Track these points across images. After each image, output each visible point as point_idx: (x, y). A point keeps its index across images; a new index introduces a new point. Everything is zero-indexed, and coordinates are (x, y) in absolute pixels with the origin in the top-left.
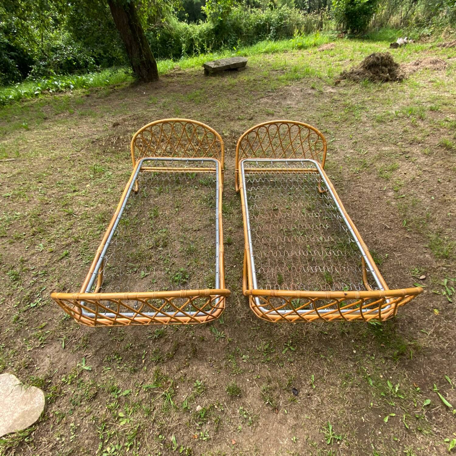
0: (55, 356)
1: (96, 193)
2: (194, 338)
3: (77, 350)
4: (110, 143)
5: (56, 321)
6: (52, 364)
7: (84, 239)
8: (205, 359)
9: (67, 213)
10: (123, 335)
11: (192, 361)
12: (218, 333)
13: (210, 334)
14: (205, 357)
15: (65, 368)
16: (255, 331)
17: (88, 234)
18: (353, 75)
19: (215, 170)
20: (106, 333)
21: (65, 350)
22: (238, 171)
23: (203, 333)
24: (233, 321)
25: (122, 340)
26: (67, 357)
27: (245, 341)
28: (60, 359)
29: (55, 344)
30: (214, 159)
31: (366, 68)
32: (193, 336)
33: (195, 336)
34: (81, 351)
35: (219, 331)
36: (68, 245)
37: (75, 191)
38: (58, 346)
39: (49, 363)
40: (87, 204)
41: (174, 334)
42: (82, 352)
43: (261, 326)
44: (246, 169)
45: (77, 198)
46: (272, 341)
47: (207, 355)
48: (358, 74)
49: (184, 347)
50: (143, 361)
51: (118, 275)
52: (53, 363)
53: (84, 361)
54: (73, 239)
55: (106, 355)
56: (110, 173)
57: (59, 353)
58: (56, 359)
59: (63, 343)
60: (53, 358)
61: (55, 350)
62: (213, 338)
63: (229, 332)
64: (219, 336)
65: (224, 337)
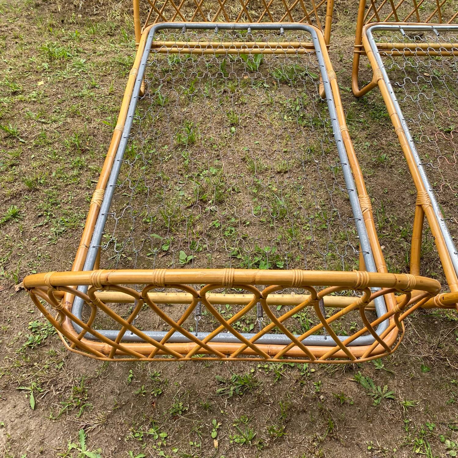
0: (16, 425)
1: (59, 96)
2: (321, 397)
3: (64, 413)
4: (72, 7)
5: (9, 350)
6: (11, 441)
7: (47, 185)
8: (358, 445)
9: (6, 134)
10: (161, 383)
11: (327, 446)
12: (374, 388)
13: (356, 390)
14: (357, 440)
15: (42, 452)
17: (54, 174)
19: (313, 48)
20: (123, 378)
21: (36, 413)
23: (340, 387)
24: (405, 363)
25: (160, 396)
26: (44, 428)
27: (442, 409)
28: (28, 433)
29: (13, 399)
30: (306, 25)
32: (318, 393)
33: (324, 393)
34: (73, 416)
35: (376, 383)
36: (16, 196)
37: (15, 93)
38: (21, 405)
39: (4, 440)
40: (44, 118)
41: (274, 385)
42: (74, 417)
44: (381, 44)
45: (22, 105)
47: (359, 436)
49: (303, 416)
50: (216, 443)
51: (130, 258)
52: (14, 441)
53: (83, 439)
54: (24, 186)
55: (130, 425)
56: (83, 61)
57: (22, 420)
58: (19, 432)
59: (32, 396)
60: (12, 428)
61: (13, 413)
62: (367, 399)
63: (400, 387)
64: (380, 396)
65: (392, 397)
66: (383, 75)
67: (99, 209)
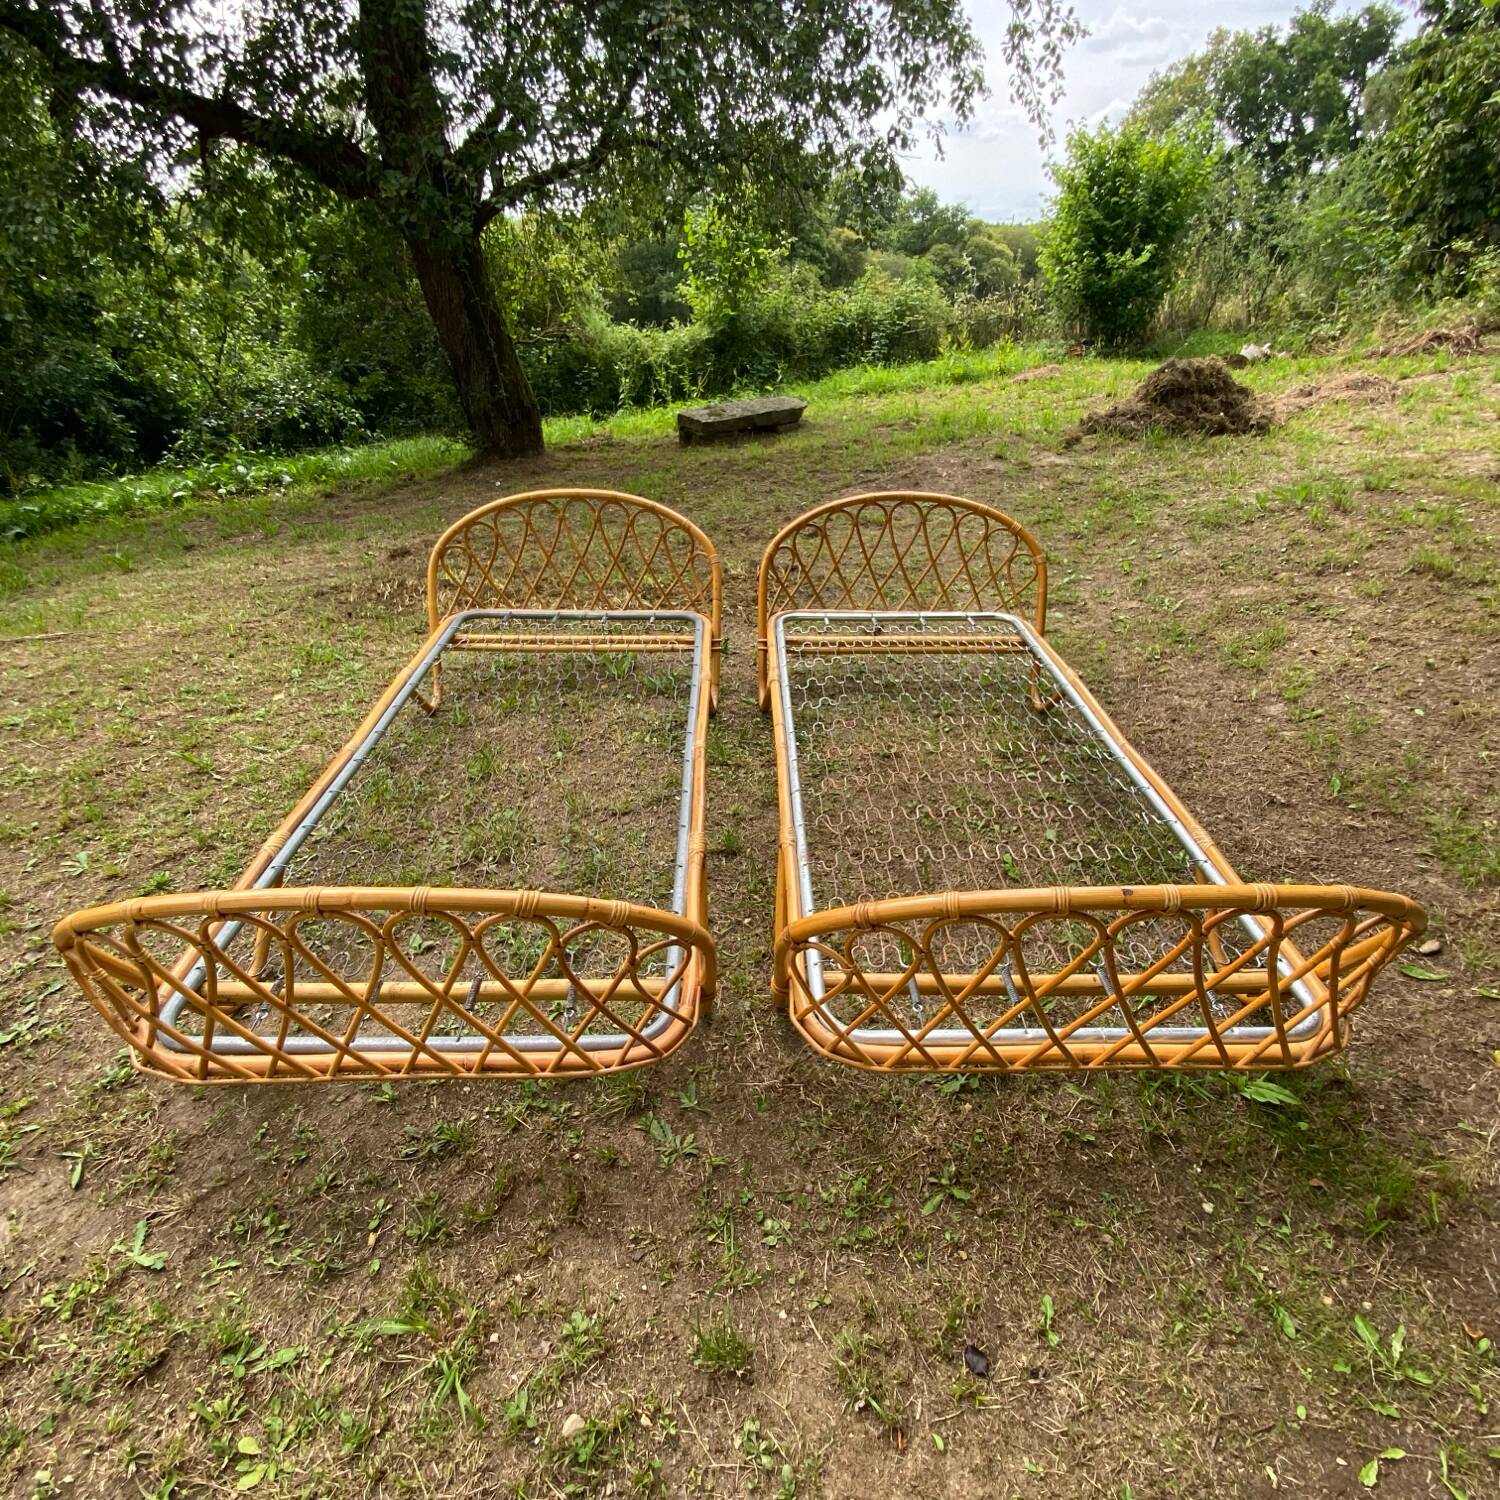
0: (37, 1214)
1: (302, 714)
2: (577, 1156)
3: (125, 1194)
4: (374, 596)
5: (68, 1093)
6: (18, 1241)
7: (231, 841)
8: (615, 1233)
9: (193, 769)
10: (310, 1142)
11: (560, 1238)
12: (671, 1137)
13: (642, 1143)
14: (616, 1225)
15: (63, 1259)
16: (816, 1134)
17: (249, 825)
18: (1118, 421)
19: (692, 643)
20: (248, 1135)
21: (79, 1195)
22: (765, 644)
23: (616, 1140)
24: (734, 1097)
25: (301, 1163)
26: (83, 1219)
27: (775, 1169)
28: (50, 1230)
29: (46, 1172)
30: (691, 614)
31: (1154, 400)
32: (574, 1150)
33: (584, 1150)
34: (138, 1199)
35: (675, 1132)
36: (173, 858)
37: (231, 711)
38: (58, 1181)
39: (8, 1239)
40: (265, 745)
41: (503, 1141)
42: (140, 1202)
43: (838, 1116)
44: (790, 638)
45: (236, 727)
46: (880, 1169)
47: (622, 1218)
48: (1133, 418)
49: (534, 1189)
50: (372, 1239)
51: (327, 948)
52: (23, 1241)
53: (141, 1236)
54: (194, 842)
55: (233, 1213)
56: (357, 666)
57: (51, 1206)
58: (37, 1226)
59: (79, 1168)
60: (29, 1220)
61: (39, 1195)
62: (653, 1159)
63: (715, 1137)
64: (676, 1151)
65: (695, 1152)
66: (780, 676)
67: (270, 859)
